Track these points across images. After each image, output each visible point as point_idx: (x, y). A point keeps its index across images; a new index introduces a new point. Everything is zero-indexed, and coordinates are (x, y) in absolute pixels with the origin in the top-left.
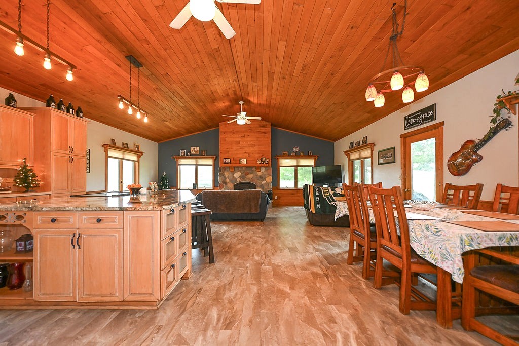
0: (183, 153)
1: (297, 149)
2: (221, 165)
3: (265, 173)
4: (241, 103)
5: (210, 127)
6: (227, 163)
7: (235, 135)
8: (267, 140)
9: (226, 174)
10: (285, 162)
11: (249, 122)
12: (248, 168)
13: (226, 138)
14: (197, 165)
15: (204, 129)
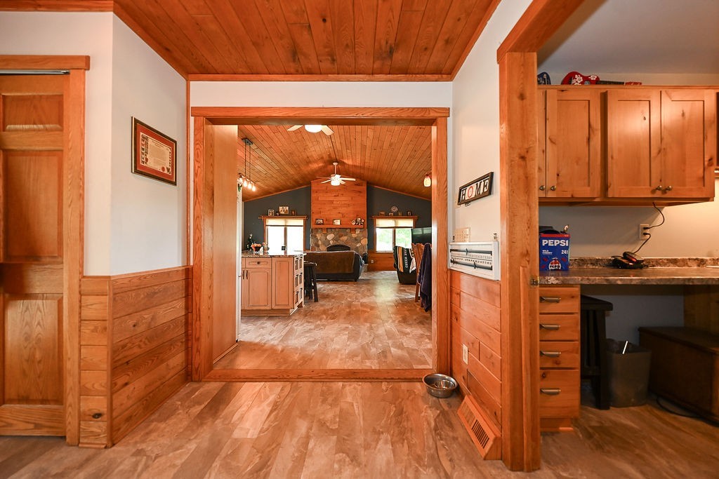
0: (271, 212)
1: (395, 209)
2: (313, 226)
3: (360, 235)
4: (334, 164)
5: (301, 185)
6: (320, 224)
7: (329, 194)
8: (362, 200)
9: (319, 236)
10: (381, 222)
11: (344, 183)
12: (341, 230)
13: (318, 198)
14: (286, 226)
15: (295, 187)
